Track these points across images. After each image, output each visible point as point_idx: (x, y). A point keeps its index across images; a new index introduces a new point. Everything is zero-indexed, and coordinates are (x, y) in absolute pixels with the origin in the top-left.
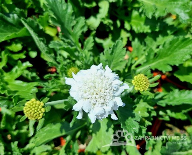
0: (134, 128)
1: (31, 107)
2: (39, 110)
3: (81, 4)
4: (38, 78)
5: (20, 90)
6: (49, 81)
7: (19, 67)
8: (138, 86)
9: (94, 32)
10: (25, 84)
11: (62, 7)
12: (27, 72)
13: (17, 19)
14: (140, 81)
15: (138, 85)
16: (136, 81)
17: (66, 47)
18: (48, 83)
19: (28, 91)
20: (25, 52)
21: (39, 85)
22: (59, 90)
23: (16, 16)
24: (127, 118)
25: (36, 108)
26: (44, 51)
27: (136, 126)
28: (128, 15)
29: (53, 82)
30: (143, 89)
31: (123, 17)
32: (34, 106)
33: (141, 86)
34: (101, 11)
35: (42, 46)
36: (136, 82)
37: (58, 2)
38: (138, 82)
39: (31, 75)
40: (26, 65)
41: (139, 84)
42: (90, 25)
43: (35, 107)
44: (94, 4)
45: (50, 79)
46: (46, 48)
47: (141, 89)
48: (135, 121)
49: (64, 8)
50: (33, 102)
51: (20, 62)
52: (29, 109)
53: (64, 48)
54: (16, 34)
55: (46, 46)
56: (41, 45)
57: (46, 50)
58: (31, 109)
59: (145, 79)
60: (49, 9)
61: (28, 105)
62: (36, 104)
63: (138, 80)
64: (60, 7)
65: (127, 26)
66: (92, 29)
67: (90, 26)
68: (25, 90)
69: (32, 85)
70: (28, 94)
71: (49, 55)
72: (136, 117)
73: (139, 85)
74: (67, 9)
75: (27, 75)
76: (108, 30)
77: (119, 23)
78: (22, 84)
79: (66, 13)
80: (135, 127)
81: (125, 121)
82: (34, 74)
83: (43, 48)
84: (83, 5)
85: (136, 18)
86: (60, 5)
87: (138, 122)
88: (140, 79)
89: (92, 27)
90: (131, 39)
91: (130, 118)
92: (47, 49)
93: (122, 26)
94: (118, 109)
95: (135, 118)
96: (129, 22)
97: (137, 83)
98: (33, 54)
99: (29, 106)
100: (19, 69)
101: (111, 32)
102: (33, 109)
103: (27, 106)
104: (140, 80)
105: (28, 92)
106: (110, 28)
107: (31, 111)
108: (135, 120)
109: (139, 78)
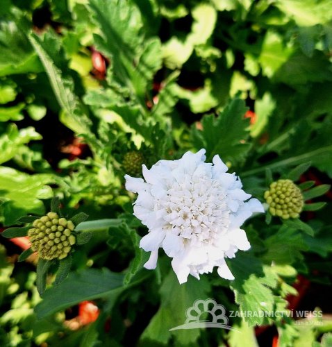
0: (263, 304)
1: (47, 231)
2: (63, 238)
3: (156, 10)
4: (46, 165)
5: (13, 190)
6: (74, 175)
7: (10, 138)
8: (279, 207)
9: (177, 74)
10: (22, 177)
11: (118, 13)
12: (25, 150)
13: (14, 32)
14: (283, 196)
15: (279, 203)
16: (276, 193)
17: (120, 105)
18: (72, 178)
19: (31, 194)
20: (22, 106)
21: (53, 181)
22: (90, 196)
23: (12, 26)
24: (247, 278)
25: (58, 234)
26: (69, 108)
27: (267, 297)
28: (255, 40)
29: (81, 178)
30: (289, 213)
31: (243, 45)
32: (53, 228)
33: (285, 206)
34: (195, 27)
35: (68, 96)
36: (275, 196)
37: (110, 2)
38: (279, 196)
39: (32, 158)
40: (27, 136)
41: (282, 201)
42: (168, 57)
43: (54, 232)
44: (182, 12)
45: (76, 171)
46: (77, 103)
47: (284, 214)
48: (265, 286)
49: (123, 16)
50: (50, 220)
51: (14, 126)
52: (41, 235)
53: (116, 106)
54: (12, 67)
55: (77, 98)
56: (64, 94)
57: (74, 107)
58: (47, 235)
59: (295, 190)
60: (93, 17)
61: (39, 225)
62: (57, 225)
63: (279, 192)
64: (115, 14)
65: (251, 65)
66: (171, 66)
67: (169, 60)
68: (23, 191)
69: (40, 180)
70: (30, 199)
71: (79, 119)
72: (267, 276)
73: (281, 205)
74: (129, 18)
75: (24, 157)
76: (203, 71)
77: (230, 58)
78: (16, 176)
79: (126, 27)
80: (265, 300)
81: (243, 283)
82: (38, 156)
83: (69, 102)
84: (159, 11)
85: (273, 49)
86: (115, 10)
87: (271, 288)
88: (284, 189)
89: (172, 63)
90: (253, 95)
91: (252, 278)
92: (77, 105)
93: (239, 66)
94: (234, 256)
95: (264, 279)
96: (256, 56)
97: (277, 200)
98: (38, 113)
99: (42, 228)
100: (11, 143)
101: (210, 75)
102: (51, 236)
103: (36, 227)
104: (284, 193)
105: (31, 196)
106: (208, 67)
107: (46, 239)
108: (264, 283)
109: (282, 187)
